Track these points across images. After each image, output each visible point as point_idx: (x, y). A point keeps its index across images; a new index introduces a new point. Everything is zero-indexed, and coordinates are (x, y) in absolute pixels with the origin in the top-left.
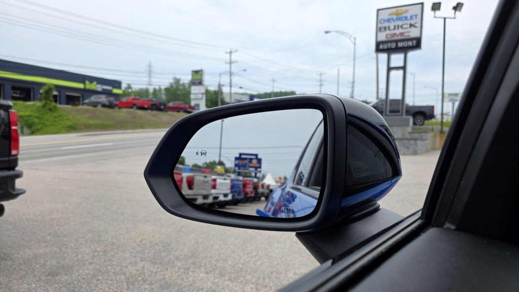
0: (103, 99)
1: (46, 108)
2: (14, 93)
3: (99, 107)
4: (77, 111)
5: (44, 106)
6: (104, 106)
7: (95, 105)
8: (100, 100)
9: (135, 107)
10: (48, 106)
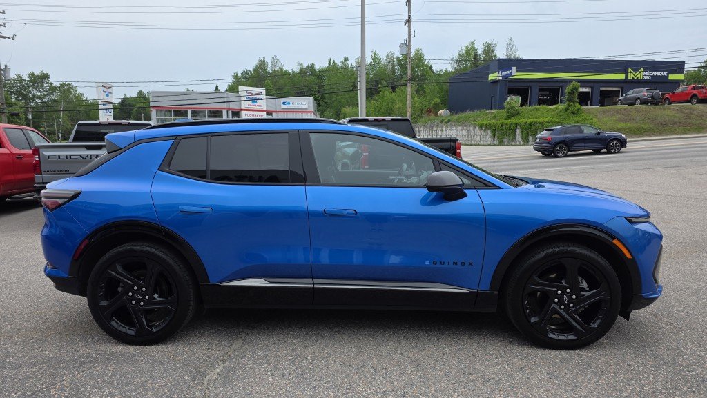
0: (643, 92)
1: (568, 111)
2: (542, 95)
3: (638, 105)
4: (605, 112)
5: (566, 109)
6: (645, 102)
7: (631, 102)
8: (639, 95)
9: (694, 100)
10: (571, 109)
